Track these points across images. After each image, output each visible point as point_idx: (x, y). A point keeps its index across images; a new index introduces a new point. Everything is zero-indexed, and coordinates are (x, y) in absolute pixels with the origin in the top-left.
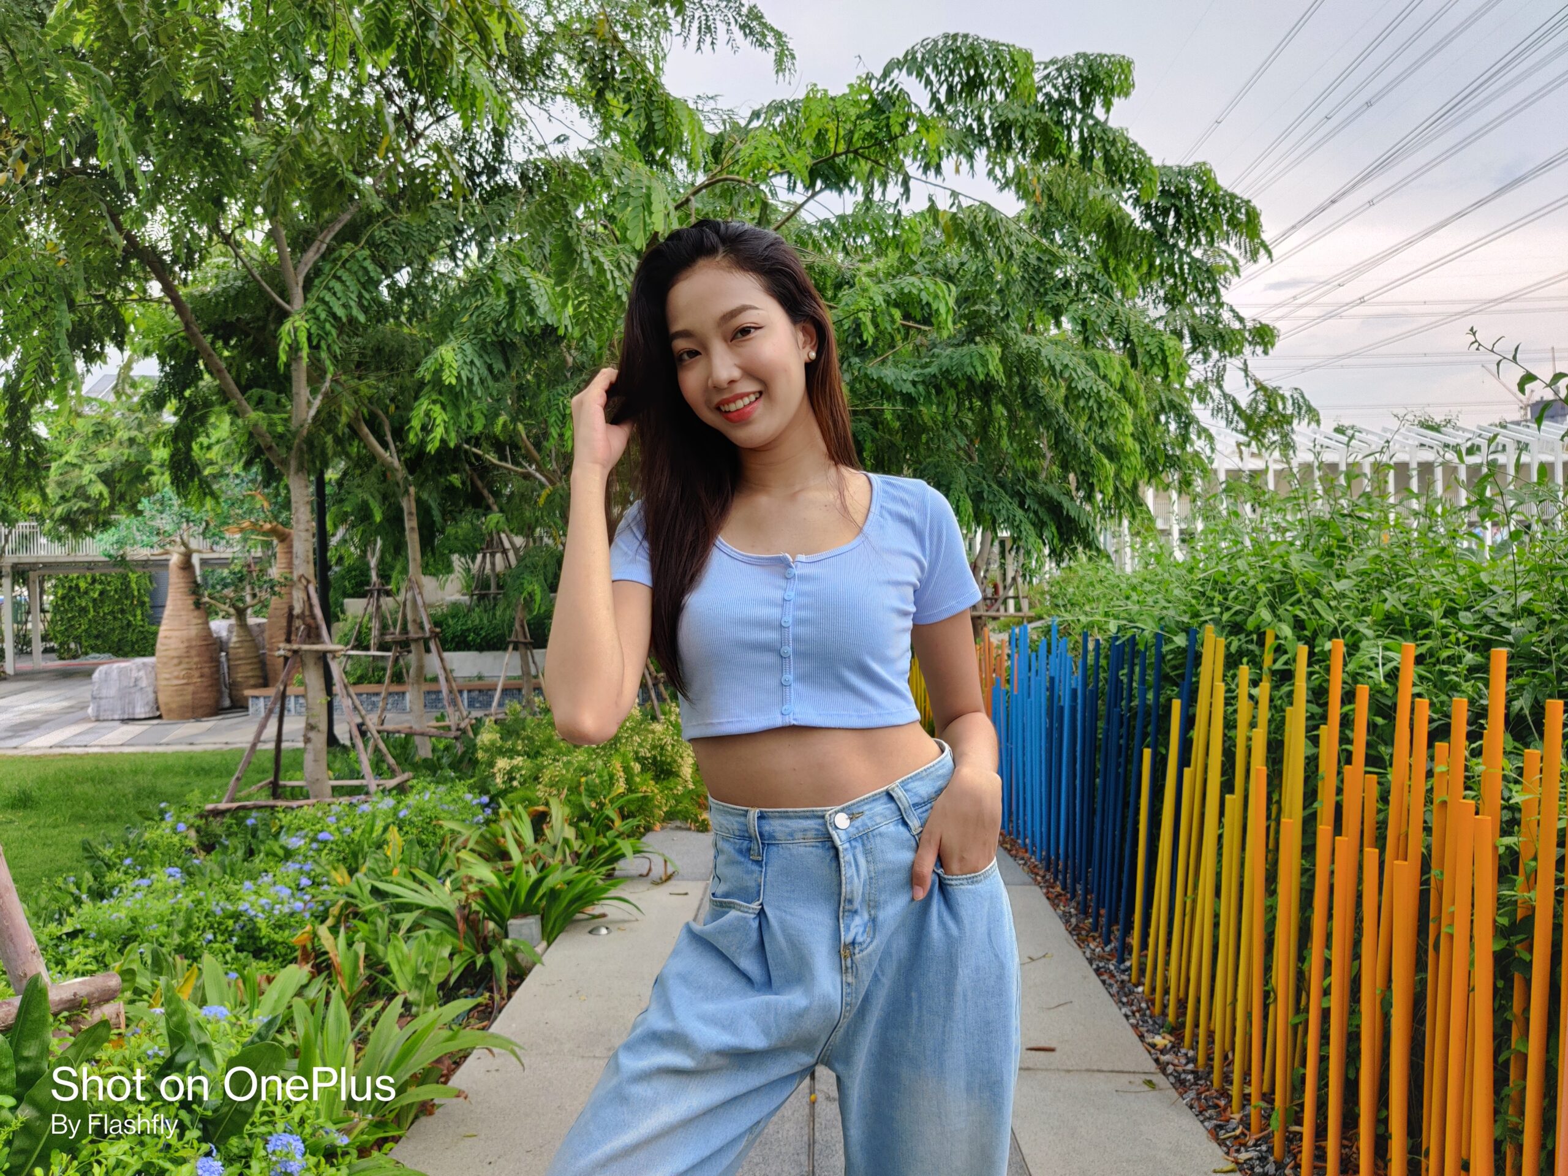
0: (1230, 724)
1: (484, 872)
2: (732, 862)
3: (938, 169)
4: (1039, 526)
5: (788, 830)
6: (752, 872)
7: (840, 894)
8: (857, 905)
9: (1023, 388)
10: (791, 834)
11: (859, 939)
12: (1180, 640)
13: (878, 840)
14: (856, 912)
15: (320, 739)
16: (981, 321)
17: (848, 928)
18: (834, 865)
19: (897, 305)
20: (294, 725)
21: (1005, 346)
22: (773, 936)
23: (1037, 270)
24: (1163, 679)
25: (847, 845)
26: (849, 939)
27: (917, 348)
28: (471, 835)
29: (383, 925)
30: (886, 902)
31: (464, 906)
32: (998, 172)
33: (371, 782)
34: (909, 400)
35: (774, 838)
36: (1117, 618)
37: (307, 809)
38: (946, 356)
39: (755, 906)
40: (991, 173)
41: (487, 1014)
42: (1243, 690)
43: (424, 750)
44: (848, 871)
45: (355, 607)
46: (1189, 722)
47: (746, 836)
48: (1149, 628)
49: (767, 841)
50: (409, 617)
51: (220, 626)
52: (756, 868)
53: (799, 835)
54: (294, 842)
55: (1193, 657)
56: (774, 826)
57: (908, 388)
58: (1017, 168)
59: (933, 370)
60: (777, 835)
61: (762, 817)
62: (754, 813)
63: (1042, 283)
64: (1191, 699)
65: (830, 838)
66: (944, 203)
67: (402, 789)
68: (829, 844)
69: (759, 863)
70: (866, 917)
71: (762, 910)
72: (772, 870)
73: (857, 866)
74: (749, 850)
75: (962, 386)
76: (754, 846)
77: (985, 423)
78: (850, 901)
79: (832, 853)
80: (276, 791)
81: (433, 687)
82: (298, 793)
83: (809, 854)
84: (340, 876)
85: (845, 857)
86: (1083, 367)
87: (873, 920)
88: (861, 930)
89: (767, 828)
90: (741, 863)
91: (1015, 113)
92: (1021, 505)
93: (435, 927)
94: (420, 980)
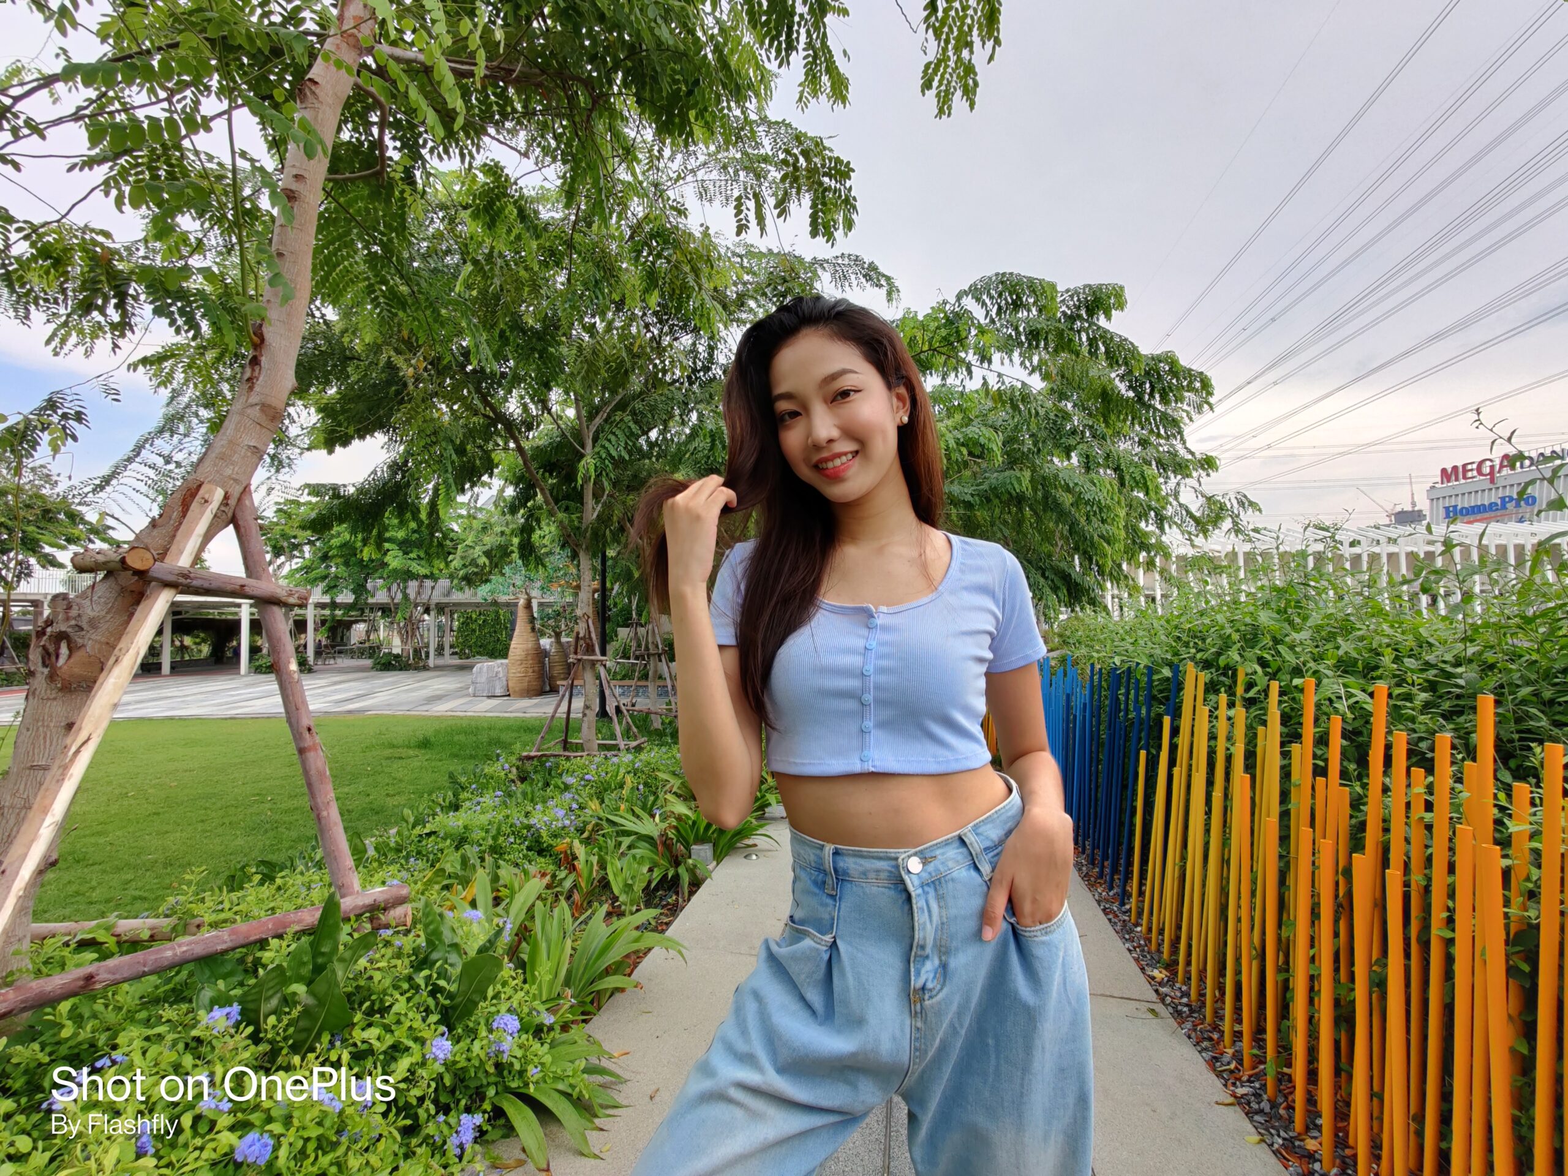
0: (1212, 737)
1: (681, 808)
2: (809, 892)
3: (990, 362)
4: (1055, 589)
5: (861, 869)
6: (826, 905)
7: (912, 937)
8: (928, 950)
9: (1046, 497)
10: (865, 874)
11: (930, 985)
12: (1167, 672)
13: (950, 885)
14: (927, 957)
15: (592, 715)
16: (1018, 455)
17: (918, 974)
18: (906, 908)
19: (963, 445)
20: (578, 704)
21: (1034, 471)
22: (843, 974)
23: (1055, 423)
24: (1151, 699)
25: (920, 891)
26: (919, 984)
27: (974, 474)
28: (675, 783)
29: (611, 844)
30: (957, 949)
31: (664, 834)
32: (1028, 364)
33: (622, 743)
34: (969, 505)
35: (848, 874)
36: (1119, 654)
37: (579, 761)
38: (994, 478)
39: (828, 938)
40: (1022, 363)
41: (674, 910)
42: (1223, 712)
43: (657, 724)
44: (920, 918)
45: (623, 633)
46: (1175, 731)
47: (820, 869)
48: (1144, 662)
49: (841, 876)
50: (650, 640)
51: (546, 642)
52: (830, 901)
53: (872, 875)
54: (570, 780)
55: (1176, 685)
56: (849, 863)
57: (968, 498)
58: (1040, 360)
59: (985, 487)
60: (851, 872)
61: (836, 853)
62: (829, 848)
63: (1058, 431)
64: (1176, 714)
65: (902, 881)
66: (993, 383)
67: (639, 749)
68: (901, 887)
69: (833, 897)
70: (937, 962)
71: (835, 942)
72: (846, 905)
73: (929, 911)
74: (824, 883)
75: (1005, 497)
76: (829, 881)
77: (1019, 523)
78: (923, 947)
79: (904, 896)
80: (566, 745)
81: (661, 683)
82: (580, 747)
83: (881, 894)
84: (594, 805)
85: (918, 903)
86: (1088, 485)
87: (944, 966)
88: (931, 975)
89: (841, 864)
90: (815, 894)
91: (1042, 324)
92: (1043, 575)
93: (643, 850)
94: (628, 888)
